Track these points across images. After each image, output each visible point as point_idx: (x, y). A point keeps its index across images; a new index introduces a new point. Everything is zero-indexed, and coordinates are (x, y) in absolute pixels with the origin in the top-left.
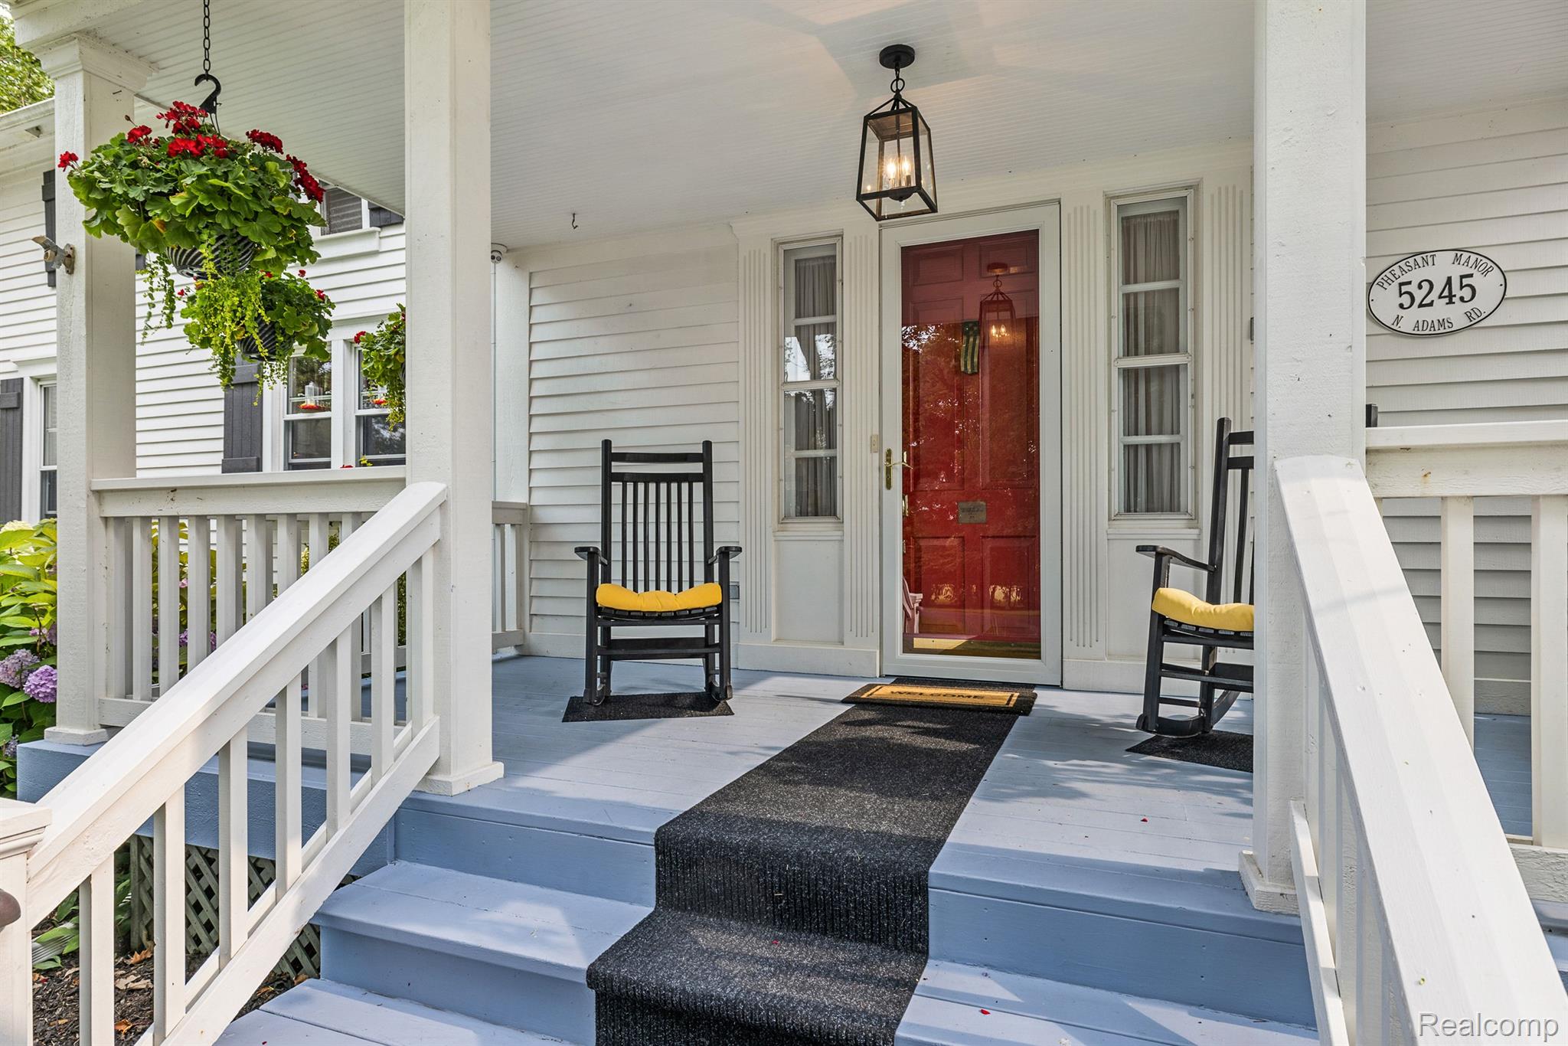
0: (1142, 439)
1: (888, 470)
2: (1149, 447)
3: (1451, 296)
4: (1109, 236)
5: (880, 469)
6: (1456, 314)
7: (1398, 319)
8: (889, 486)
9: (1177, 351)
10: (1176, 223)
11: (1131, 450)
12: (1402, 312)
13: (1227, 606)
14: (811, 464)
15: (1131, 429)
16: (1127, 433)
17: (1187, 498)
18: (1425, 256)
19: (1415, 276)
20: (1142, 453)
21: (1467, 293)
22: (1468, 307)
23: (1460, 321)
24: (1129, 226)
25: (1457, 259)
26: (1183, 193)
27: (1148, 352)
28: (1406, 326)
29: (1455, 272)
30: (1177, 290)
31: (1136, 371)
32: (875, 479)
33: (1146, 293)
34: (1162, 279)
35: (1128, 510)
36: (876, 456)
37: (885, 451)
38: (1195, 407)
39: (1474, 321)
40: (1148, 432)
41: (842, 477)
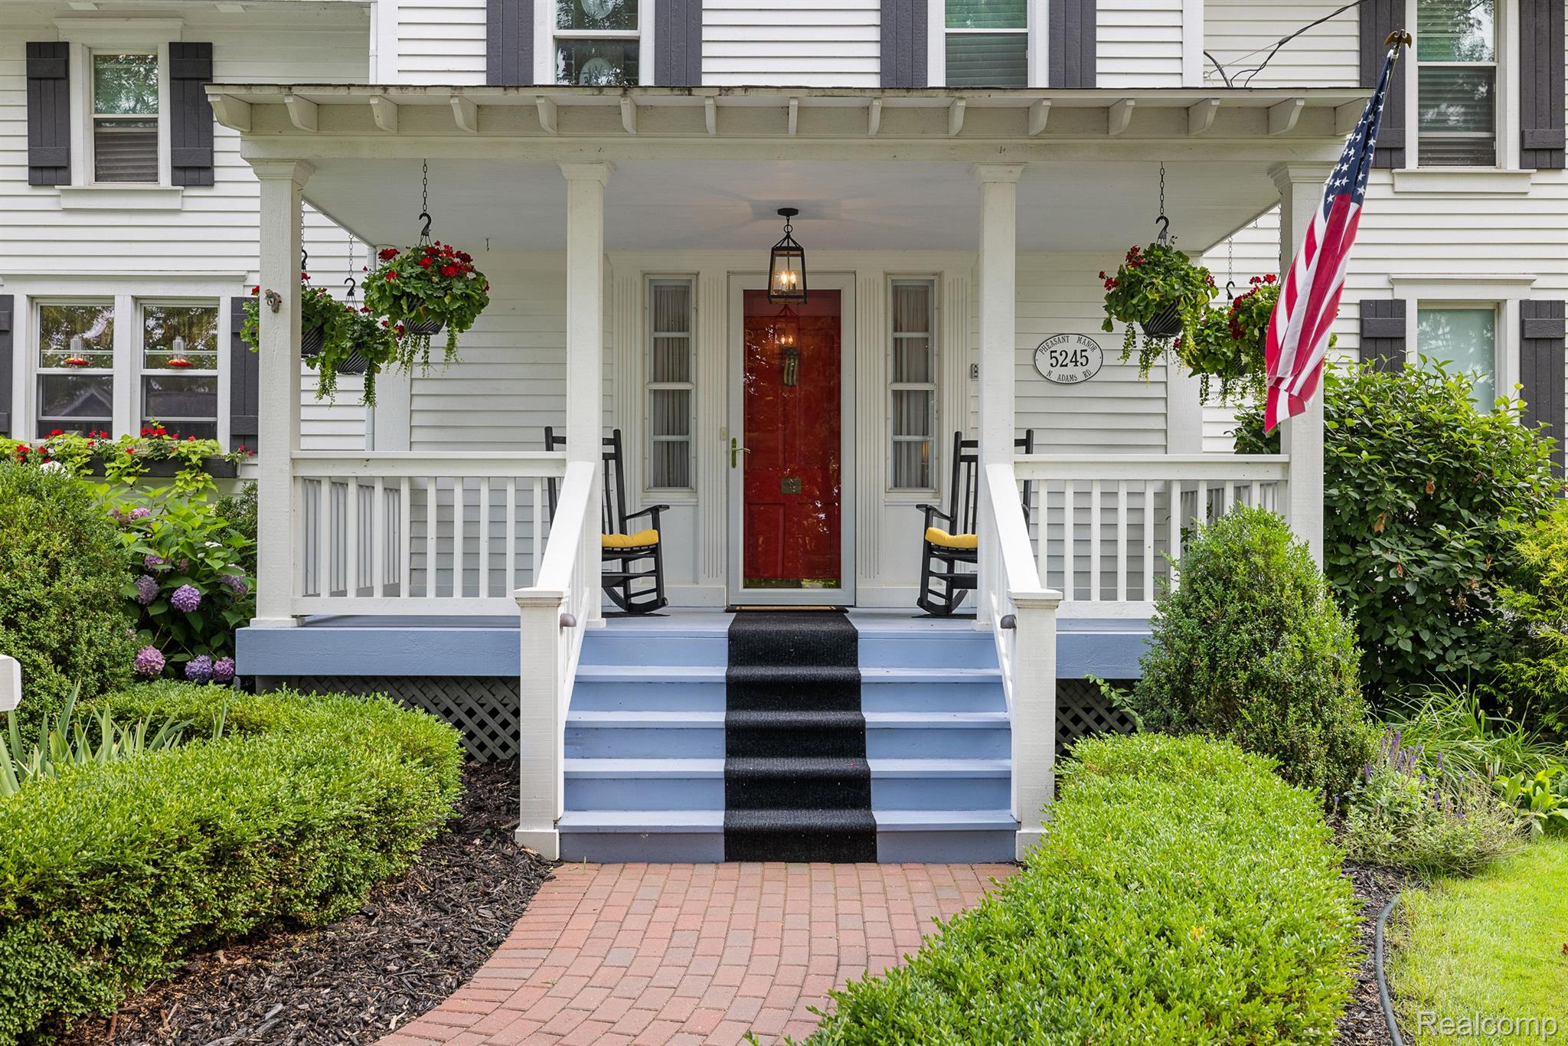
0: (904, 438)
1: (734, 453)
2: (909, 443)
3: (1076, 362)
4: (886, 299)
5: (727, 452)
6: (1078, 372)
7: (1050, 373)
8: (734, 465)
9: (927, 381)
10: (926, 292)
11: (897, 445)
12: (1052, 369)
13: (960, 536)
14: (665, 445)
15: (898, 431)
16: (895, 434)
17: (933, 477)
18: (1063, 336)
19: (1059, 348)
20: (904, 448)
21: (1084, 360)
22: (1084, 369)
23: (1081, 377)
24: (897, 291)
25: (1080, 339)
26: (932, 278)
27: (908, 381)
28: (1054, 377)
29: (1079, 347)
30: (927, 339)
31: (901, 392)
32: (723, 459)
33: (908, 339)
34: (917, 331)
35: (896, 486)
36: (724, 443)
37: (731, 439)
38: (938, 419)
39: (1088, 377)
40: (909, 434)
41: (696, 458)
